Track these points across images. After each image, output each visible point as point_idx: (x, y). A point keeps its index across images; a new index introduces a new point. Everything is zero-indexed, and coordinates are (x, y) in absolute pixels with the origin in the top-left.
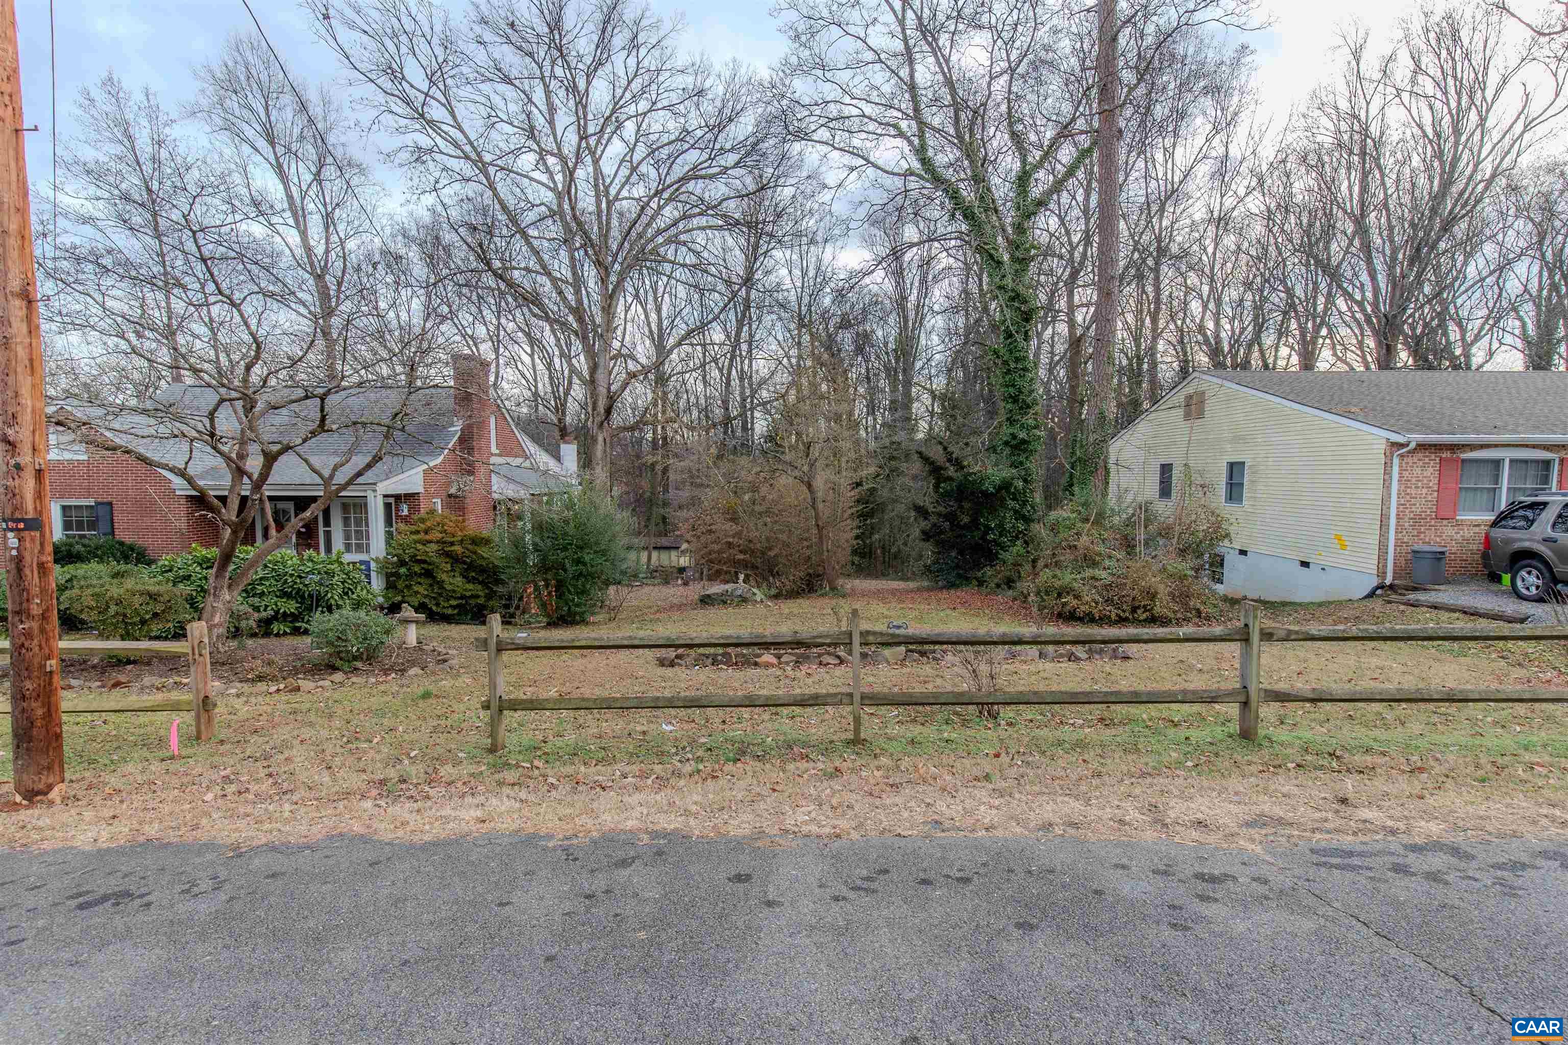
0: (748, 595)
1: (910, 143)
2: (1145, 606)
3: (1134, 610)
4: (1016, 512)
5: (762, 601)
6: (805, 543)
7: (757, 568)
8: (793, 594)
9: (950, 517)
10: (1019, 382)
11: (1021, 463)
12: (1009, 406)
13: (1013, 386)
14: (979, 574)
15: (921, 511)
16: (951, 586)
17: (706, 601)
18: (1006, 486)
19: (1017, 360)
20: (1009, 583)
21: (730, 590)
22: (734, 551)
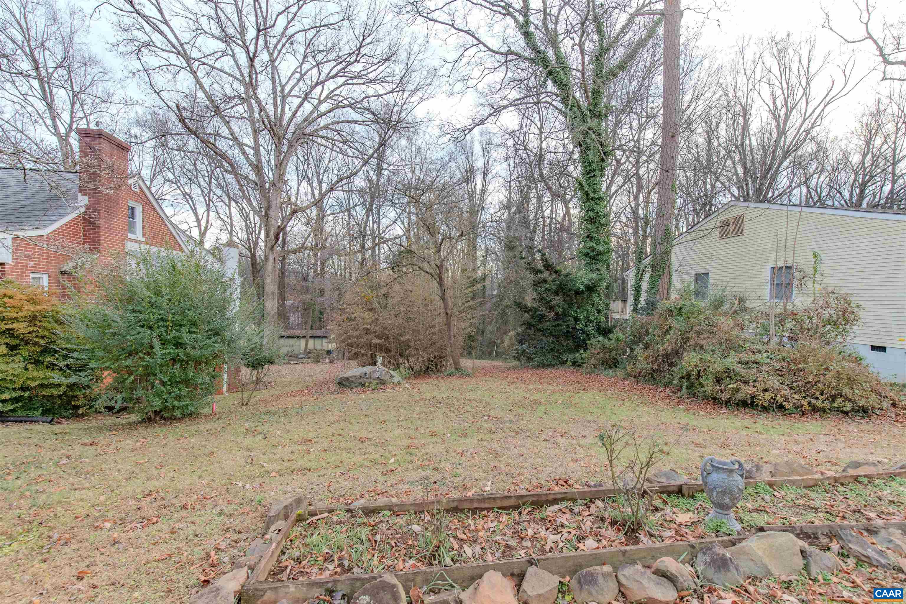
0: (386, 378)
1: (516, 20)
5: (399, 383)
7: (390, 351)
10: (596, 207)
12: (589, 226)
13: (593, 210)
14: (573, 357)
17: (343, 383)
19: (595, 191)
21: (368, 373)
22: (370, 337)
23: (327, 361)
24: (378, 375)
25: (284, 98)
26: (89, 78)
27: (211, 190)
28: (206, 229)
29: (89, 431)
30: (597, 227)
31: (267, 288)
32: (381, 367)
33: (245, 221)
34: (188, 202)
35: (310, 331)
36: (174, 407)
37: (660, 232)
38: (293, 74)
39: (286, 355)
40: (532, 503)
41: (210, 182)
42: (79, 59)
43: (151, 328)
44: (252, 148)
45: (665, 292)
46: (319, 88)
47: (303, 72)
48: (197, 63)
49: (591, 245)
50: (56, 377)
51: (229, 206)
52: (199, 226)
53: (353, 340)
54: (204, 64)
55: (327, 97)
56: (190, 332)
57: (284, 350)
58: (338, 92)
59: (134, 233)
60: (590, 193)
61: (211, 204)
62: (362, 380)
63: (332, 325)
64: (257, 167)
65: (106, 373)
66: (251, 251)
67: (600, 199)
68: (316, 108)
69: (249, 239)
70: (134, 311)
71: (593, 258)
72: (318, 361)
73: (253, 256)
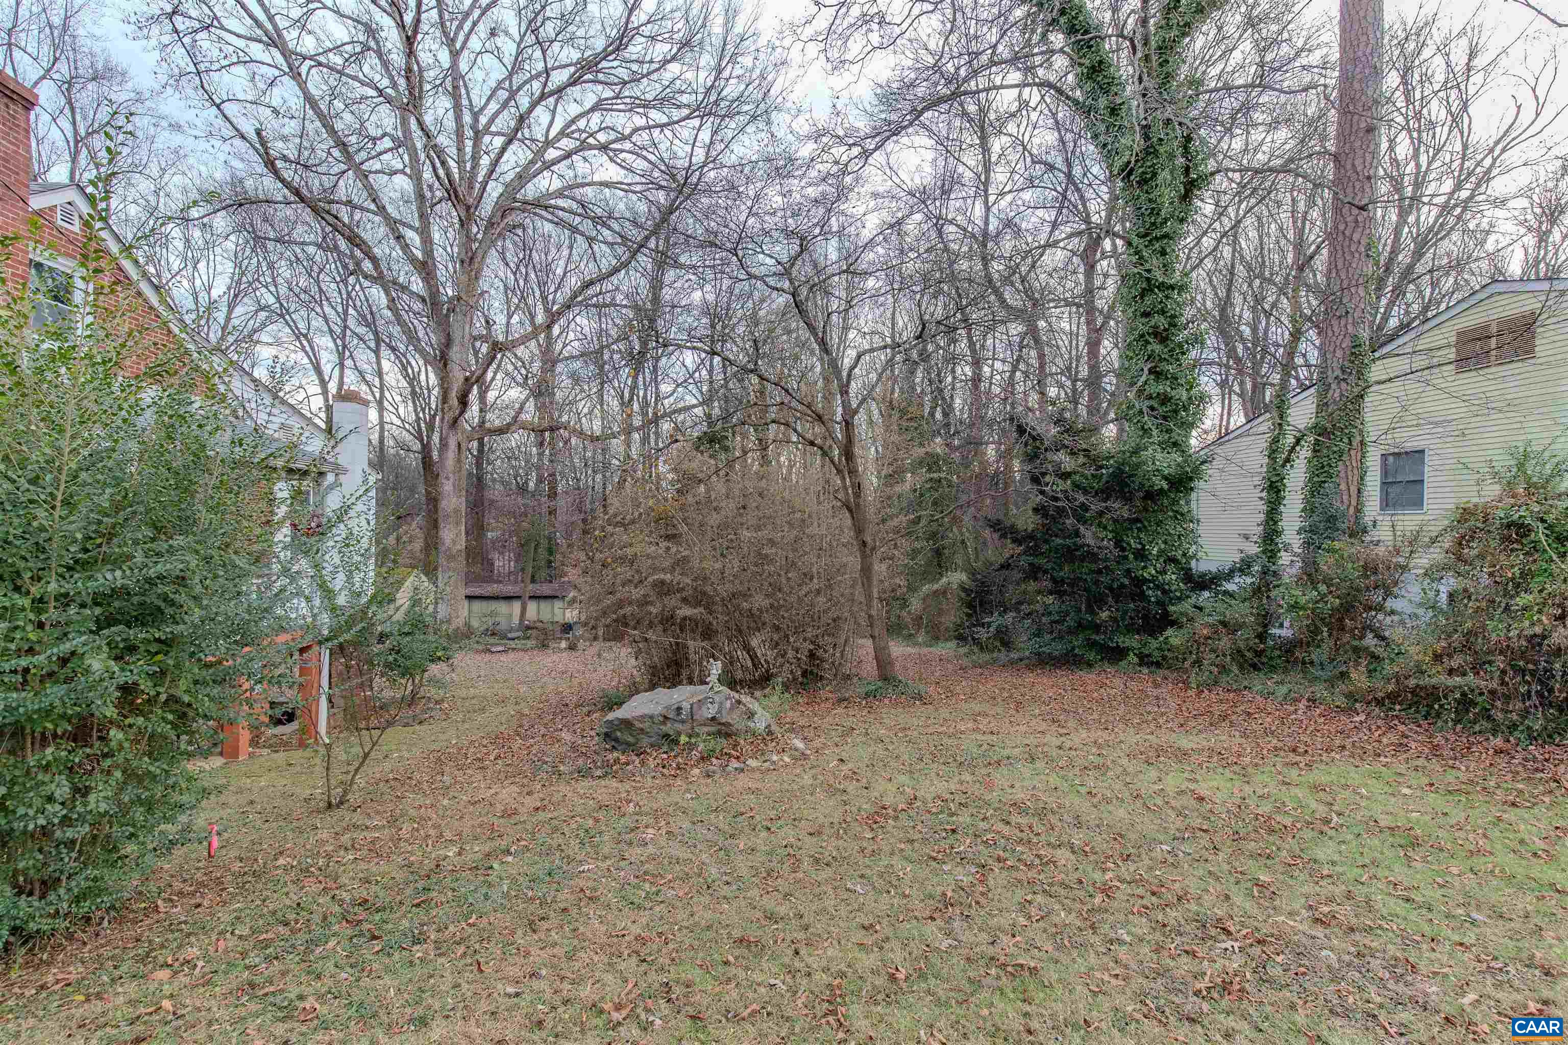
0: (736, 718)
5: (770, 733)
17: (620, 736)
21: (686, 706)
22: (672, 601)
23: (564, 645)
24: (710, 711)
25: (478, 136)
27: (346, 327)
31: (443, 504)
32: (718, 688)
33: (411, 384)
34: (303, 349)
35: (531, 587)
37: (1339, 354)
38: (496, 90)
39: (485, 633)
41: (346, 312)
44: (416, 230)
45: (1353, 490)
48: (307, 63)
51: (377, 352)
52: (325, 393)
53: (628, 610)
55: (562, 134)
57: (480, 625)
58: (582, 123)
61: (347, 353)
62: (668, 728)
63: (572, 574)
64: (424, 264)
66: (421, 441)
69: (418, 419)
72: (544, 646)
73: (426, 449)
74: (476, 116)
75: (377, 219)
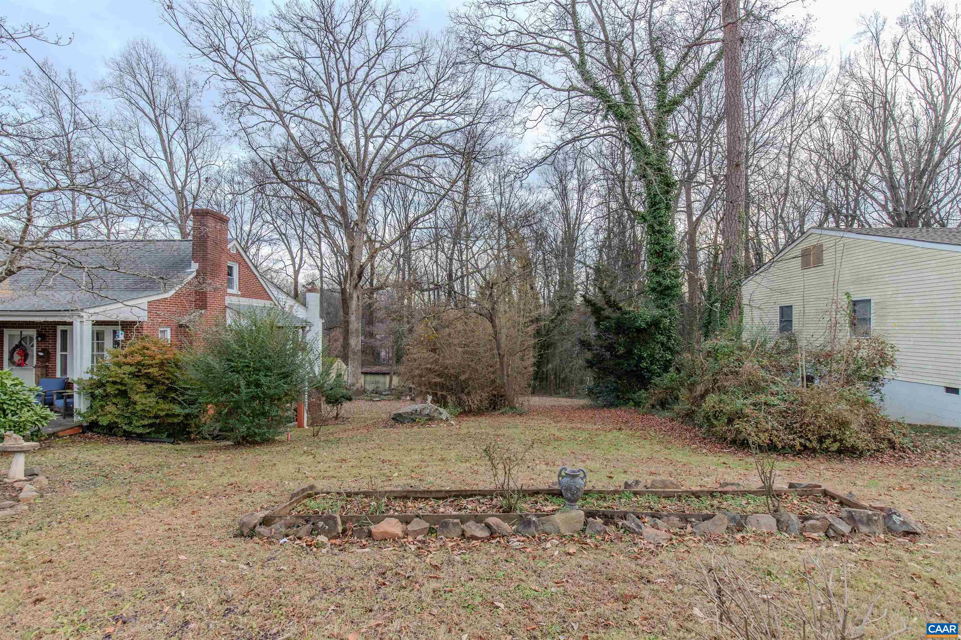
0: (436, 415)
1: (572, 60)
2: (835, 436)
3: (821, 440)
4: (662, 344)
5: (447, 420)
6: (491, 369)
7: (451, 389)
8: (479, 412)
9: (610, 348)
10: (662, 241)
11: (666, 305)
12: (655, 260)
13: (658, 244)
14: (635, 396)
15: (585, 344)
16: (610, 405)
17: (398, 419)
18: (655, 323)
19: (660, 224)
20: (663, 404)
21: (419, 409)
22: (431, 376)
23: (408, 398)
24: (427, 412)
25: (367, 140)
26: (201, 135)
28: (300, 267)
29: (198, 449)
30: (665, 261)
31: (351, 325)
32: (432, 404)
34: (283, 241)
35: (394, 368)
36: (256, 433)
37: (728, 266)
38: (376, 114)
39: (372, 392)
40: (455, 496)
41: (303, 223)
42: (193, 119)
43: (238, 372)
44: (338, 191)
46: (399, 128)
47: (385, 112)
48: (289, 116)
49: (658, 279)
50: (177, 409)
51: (320, 244)
52: (294, 264)
54: (295, 116)
55: (408, 135)
56: (266, 376)
57: (369, 387)
58: (417, 129)
59: (232, 288)
60: (655, 225)
61: (305, 245)
62: (413, 417)
64: (342, 208)
65: (209, 406)
66: (341, 286)
67: (668, 232)
68: (397, 145)
69: (339, 275)
70: (229, 360)
71: (661, 292)
72: (399, 398)
73: (343, 291)
74: (366, 129)
75: (319, 187)
